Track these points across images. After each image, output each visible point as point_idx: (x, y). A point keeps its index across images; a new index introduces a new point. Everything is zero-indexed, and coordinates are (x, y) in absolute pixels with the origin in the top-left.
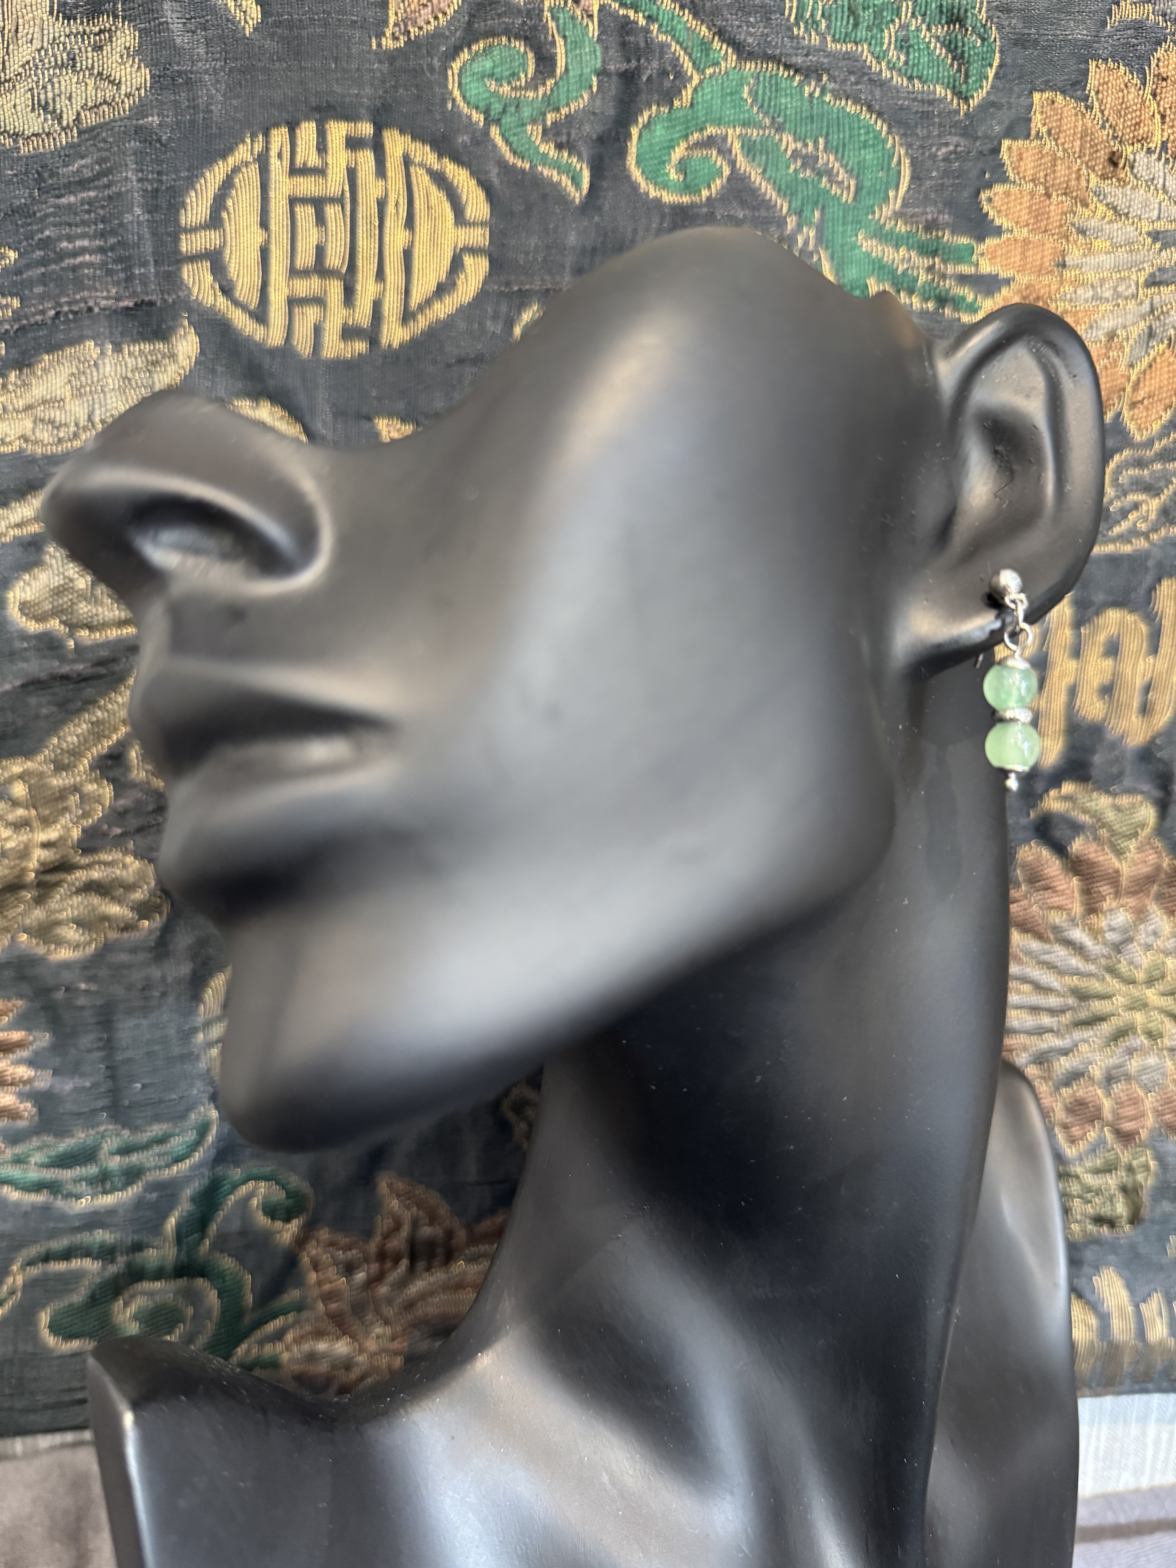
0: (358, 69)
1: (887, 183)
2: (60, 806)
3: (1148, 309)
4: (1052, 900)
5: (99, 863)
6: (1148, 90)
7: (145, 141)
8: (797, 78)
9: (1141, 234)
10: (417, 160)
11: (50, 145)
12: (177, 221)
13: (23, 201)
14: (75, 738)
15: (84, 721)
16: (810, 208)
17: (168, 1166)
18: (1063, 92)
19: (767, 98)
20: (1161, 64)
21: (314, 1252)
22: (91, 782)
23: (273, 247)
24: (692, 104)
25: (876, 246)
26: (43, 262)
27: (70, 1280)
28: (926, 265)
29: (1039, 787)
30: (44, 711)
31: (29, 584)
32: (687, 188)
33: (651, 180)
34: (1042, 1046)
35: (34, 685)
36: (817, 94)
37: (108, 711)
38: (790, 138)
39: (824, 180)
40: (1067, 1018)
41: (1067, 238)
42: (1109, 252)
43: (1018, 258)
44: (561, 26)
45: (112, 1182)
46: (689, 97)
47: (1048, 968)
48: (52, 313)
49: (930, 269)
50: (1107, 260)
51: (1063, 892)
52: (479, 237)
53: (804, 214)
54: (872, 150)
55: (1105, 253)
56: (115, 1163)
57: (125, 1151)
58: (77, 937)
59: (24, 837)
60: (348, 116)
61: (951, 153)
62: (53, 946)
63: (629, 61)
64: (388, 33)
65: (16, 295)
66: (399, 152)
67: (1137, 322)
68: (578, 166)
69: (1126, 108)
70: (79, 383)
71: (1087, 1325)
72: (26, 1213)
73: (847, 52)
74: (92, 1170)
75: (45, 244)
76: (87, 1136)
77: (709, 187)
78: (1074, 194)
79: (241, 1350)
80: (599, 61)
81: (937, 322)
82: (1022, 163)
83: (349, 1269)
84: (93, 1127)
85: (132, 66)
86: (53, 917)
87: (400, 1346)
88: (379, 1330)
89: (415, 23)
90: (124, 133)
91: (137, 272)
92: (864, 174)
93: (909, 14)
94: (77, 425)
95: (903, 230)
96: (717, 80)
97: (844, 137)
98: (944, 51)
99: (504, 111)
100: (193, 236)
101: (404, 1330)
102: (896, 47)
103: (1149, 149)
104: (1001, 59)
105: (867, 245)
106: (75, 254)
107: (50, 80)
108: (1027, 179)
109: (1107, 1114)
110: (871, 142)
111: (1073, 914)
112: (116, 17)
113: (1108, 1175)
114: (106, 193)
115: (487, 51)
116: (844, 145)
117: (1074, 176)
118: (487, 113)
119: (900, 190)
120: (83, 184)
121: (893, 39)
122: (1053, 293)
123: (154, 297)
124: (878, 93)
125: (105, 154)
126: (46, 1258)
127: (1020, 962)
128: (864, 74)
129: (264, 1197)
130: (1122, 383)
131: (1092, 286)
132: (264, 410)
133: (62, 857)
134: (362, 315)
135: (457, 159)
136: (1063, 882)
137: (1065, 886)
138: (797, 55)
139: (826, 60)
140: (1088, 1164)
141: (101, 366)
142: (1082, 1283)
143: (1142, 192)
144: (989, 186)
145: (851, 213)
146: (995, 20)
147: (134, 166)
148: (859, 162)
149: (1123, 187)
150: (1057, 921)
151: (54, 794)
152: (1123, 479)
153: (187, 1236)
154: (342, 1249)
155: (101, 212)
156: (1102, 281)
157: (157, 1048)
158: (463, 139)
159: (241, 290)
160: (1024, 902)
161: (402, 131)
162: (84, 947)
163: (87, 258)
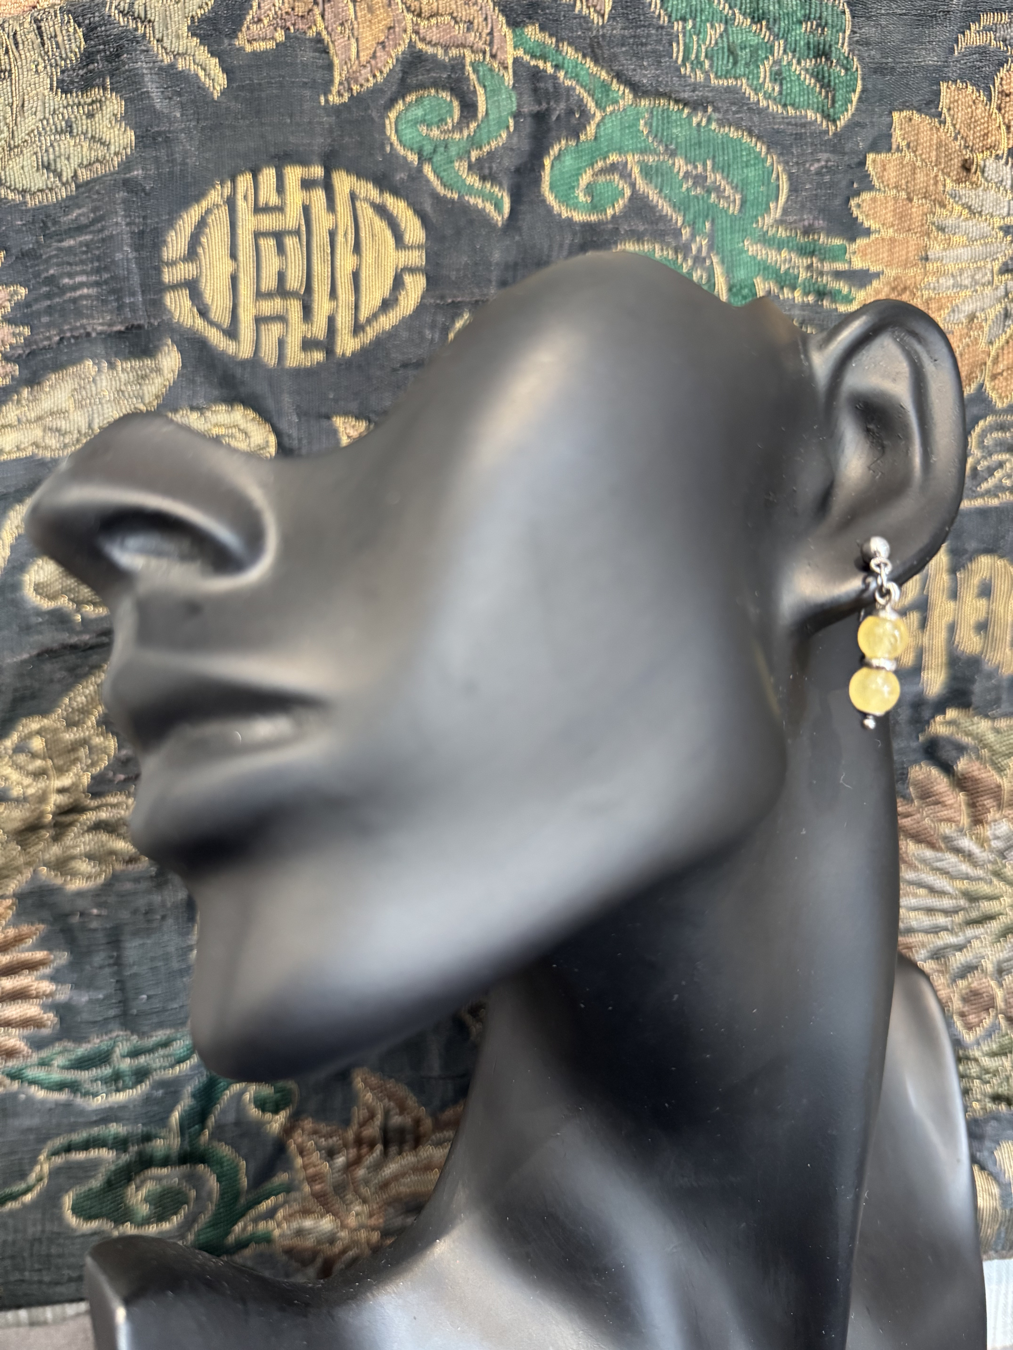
0: (310, 123)
1: (768, 195)
2: (72, 758)
3: (1003, 293)
4: (942, 813)
5: (106, 805)
6: (994, 105)
7: (132, 192)
8: (686, 111)
9: (993, 228)
10: (362, 196)
11: (52, 198)
12: (160, 257)
13: (31, 246)
14: (83, 698)
15: (91, 684)
16: (701, 221)
17: (172, 1066)
18: (919, 111)
19: (660, 129)
20: (1004, 82)
21: (300, 1140)
22: (98, 735)
23: (241, 275)
24: (596, 138)
25: (761, 250)
26: (48, 296)
27: (89, 1168)
28: (805, 265)
29: (926, 714)
30: (58, 675)
31: (42, 568)
32: (594, 207)
33: (563, 202)
34: (939, 943)
35: (48, 654)
36: (704, 123)
38: (682, 162)
39: (713, 196)
40: (959, 918)
41: (928, 235)
42: (966, 246)
43: (885, 255)
44: (481, 78)
45: (124, 1082)
46: (593, 131)
47: (941, 874)
48: (57, 338)
49: (809, 267)
50: (964, 253)
51: (951, 806)
52: (417, 258)
53: (697, 226)
54: (753, 168)
55: (963, 246)
56: (126, 1065)
57: (134, 1054)
58: (89, 868)
59: (42, 784)
60: (302, 162)
61: (822, 167)
62: (69, 877)
63: (540, 104)
64: (335, 89)
65: (27, 324)
66: (347, 191)
67: (994, 305)
68: (500, 195)
69: (976, 121)
70: (80, 397)
71: (991, 1195)
72: (50, 1110)
73: (728, 87)
74: (107, 1071)
75: (51, 281)
76: (102, 1041)
77: (613, 207)
78: (933, 197)
79: (238, 1228)
80: (515, 105)
81: (817, 313)
82: (885, 173)
84: (106, 1034)
85: (119, 130)
86: (68, 853)
87: (376, 1223)
88: (357, 1208)
89: (356, 81)
90: (114, 185)
91: (127, 301)
92: (747, 189)
93: (781, 52)
94: (79, 432)
95: (784, 235)
96: (616, 116)
97: (728, 159)
98: (813, 81)
99: (435, 151)
100: (174, 268)
101: (380, 1208)
102: (771, 80)
103: (997, 155)
104: (863, 85)
105: (753, 249)
106: (75, 288)
107: (52, 145)
108: (891, 186)
109: (1000, 1003)
110: (752, 162)
111: (961, 825)
112: (105, 89)
113: (1003, 1058)
114: (100, 236)
115: (419, 101)
116: (729, 166)
117: (932, 182)
118: (420, 154)
119: (780, 201)
120: (80, 229)
121: (768, 74)
122: (918, 283)
123: (142, 322)
124: (756, 119)
125: (98, 204)
126: (68, 1149)
127: (914, 868)
128: (744, 104)
129: (255, 1093)
130: (983, 359)
131: (953, 275)
132: (238, 413)
133: (75, 800)
134: (319, 329)
135: (396, 192)
136: (951, 796)
137: (953, 801)
138: (684, 91)
139: (710, 95)
140: (985, 1048)
141: (98, 382)
142: (983, 1155)
143: (992, 192)
144: (858, 193)
145: (737, 223)
146: (856, 52)
147: (123, 213)
148: (742, 180)
149: (975, 189)
150: (947, 832)
151: (67, 746)
152: (988, 441)
153: (189, 1128)
154: (324, 1136)
155: (97, 252)
156: (961, 271)
157: (160, 964)
159: (216, 312)
160: (918, 816)
161: (348, 172)
162: (96, 878)
163: (85, 291)
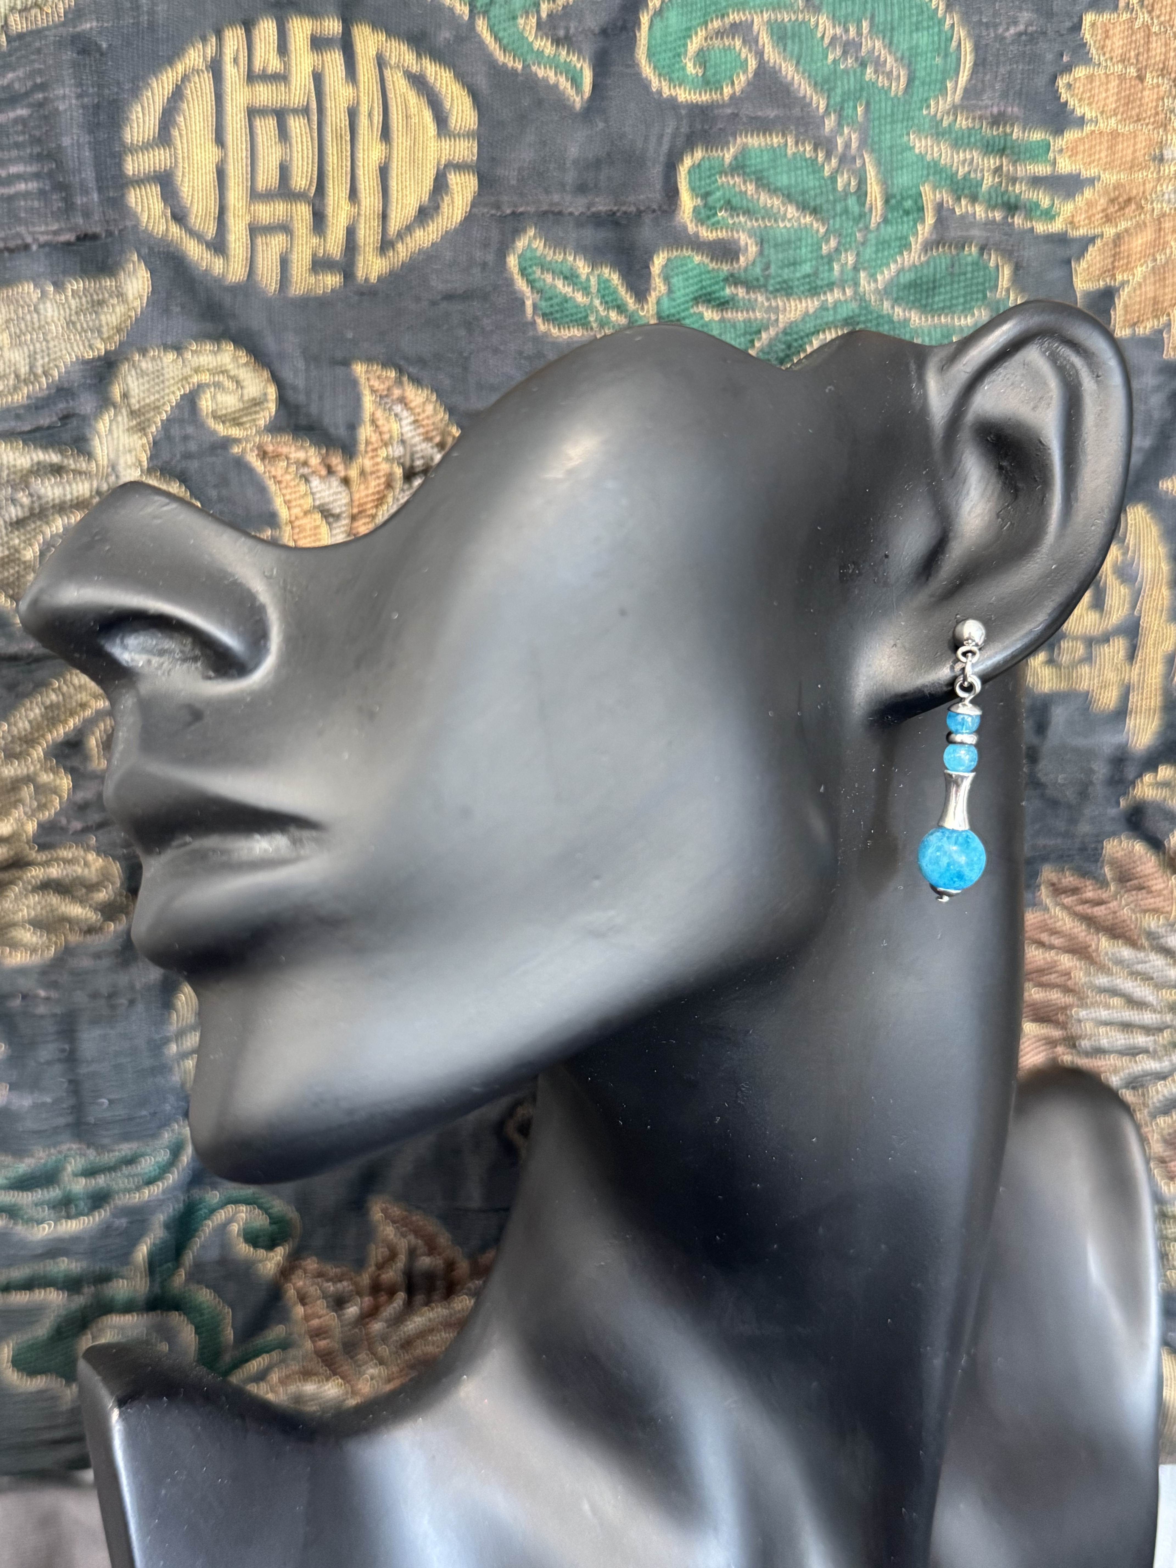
1: (944, 72)
2: (13, 799)
4: (1147, 902)
5: (57, 860)
7: (83, 52)
10: (393, 63)
12: (121, 139)
14: (27, 723)
15: (37, 704)
16: (851, 104)
17: (138, 1188)
21: (300, 1284)
22: (46, 771)
23: (231, 168)
25: (932, 146)
27: (32, 1313)
28: (992, 167)
29: (1130, 772)
32: (708, 83)
33: (664, 75)
34: (1136, 1069)
37: (63, 695)
38: (828, 23)
39: (868, 71)
40: (1164, 1038)
43: (1103, 154)
45: (76, 1206)
47: (1142, 979)
49: (997, 171)
51: (1159, 893)
52: (466, 150)
53: (845, 114)
54: (925, 33)
56: (80, 1186)
57: (90, 1172)
58: (34, 939)
60: (313, 13)
61: (1021, 33)
62: (8, 950)
66: (373, 53)
68: (579, 66)
70: (18, 331)
74: (55, 1193)
76: (49, 1156)
77: (733, 83)
81: (1005, 233)
82: (1108, 42)
83: (339, 1303)
84: (54, 1146)
86: (7, 919)
88: (372, 1370)
90: (60, 42)
91: (79, 202)
92: (916, 62)
94: (17, 376)
95: (964, 127)
97: (892, 20)
99: (492, 3)
100: (140, 155)
101: (401, 1371)
105: (921, 145)
106: (9, 181)
108: (1114, 60)
110: (925, 24)
111: (1172, 918)
114: (41, 111)
118: (472, 5)
119: (960, 79)
120: (14, 99)
122: (1147, 193)
123: (98, 229)
125: (37, 66)
126: (8, 1287)
127: (1107, 971)
129: (245, 1223)
132: (226, 354)
133: (16, 854)
134: (334, 244)
135: (439, 58)
136: (1160, 880)
137: (1162, 886)
141: (42, 311)
144: (1068, 69)
145: (901, 108)
147: (73, 81)
148: (910, 49)
150: (1152, 926)
151: (5, 785)
153: (160, 1265)
154: (331, 1280)
155: (37, 133)
157: (125, 1060)
158: (445, 35)
159: (196, 216)
160: (1113, 904)
161: (375, 26)
162: (43, 951)
163: (22, 187)
